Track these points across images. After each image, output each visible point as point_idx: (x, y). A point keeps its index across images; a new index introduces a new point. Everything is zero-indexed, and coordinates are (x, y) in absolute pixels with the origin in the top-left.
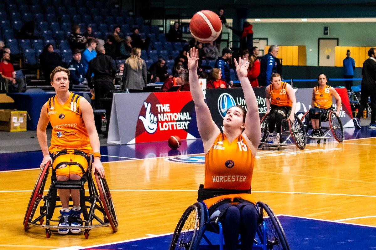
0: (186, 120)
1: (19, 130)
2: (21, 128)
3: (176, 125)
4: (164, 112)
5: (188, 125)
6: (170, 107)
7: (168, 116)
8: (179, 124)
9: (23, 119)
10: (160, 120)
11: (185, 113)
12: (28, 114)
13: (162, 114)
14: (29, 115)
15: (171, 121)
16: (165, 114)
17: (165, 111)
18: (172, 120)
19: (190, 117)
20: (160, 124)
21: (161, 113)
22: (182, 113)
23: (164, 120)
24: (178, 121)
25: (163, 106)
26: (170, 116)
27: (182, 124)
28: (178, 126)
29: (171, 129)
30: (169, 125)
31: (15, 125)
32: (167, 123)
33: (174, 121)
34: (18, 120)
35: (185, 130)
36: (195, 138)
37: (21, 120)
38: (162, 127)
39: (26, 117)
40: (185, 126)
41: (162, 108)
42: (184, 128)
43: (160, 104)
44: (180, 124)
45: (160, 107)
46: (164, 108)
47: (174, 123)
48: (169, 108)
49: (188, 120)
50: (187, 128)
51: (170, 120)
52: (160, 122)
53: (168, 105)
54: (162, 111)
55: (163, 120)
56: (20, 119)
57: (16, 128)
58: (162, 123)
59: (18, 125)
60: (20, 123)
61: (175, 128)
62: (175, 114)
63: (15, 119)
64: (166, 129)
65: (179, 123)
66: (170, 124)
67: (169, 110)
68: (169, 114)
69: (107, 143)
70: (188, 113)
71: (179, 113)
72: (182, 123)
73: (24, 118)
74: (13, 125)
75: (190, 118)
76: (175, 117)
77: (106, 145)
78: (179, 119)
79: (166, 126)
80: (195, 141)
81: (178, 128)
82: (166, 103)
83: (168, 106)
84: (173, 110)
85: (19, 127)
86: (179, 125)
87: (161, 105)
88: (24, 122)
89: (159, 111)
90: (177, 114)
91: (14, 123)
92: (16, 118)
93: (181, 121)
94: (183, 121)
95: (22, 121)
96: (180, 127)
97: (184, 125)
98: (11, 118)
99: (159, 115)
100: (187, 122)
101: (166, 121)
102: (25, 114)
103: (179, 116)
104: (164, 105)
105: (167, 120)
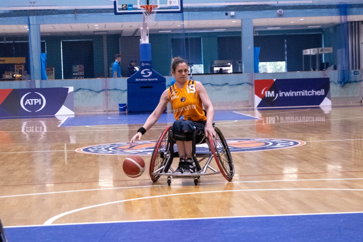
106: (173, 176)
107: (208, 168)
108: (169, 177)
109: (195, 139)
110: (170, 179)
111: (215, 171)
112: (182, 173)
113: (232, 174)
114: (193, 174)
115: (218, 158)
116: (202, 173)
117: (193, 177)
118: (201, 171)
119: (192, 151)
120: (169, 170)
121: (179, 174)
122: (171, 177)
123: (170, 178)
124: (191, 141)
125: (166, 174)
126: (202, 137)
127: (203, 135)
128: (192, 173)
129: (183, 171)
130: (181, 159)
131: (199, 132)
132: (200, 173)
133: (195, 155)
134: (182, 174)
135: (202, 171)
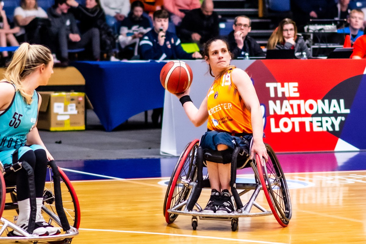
0: (335, 115)
1: (68, 127)
2: (72, 124)
3: (311, 123)
4: (283, 98)
5: (342, 124)
6: (298, 88)
7: (292, 106)
8: (317, 122)
9: (77, 107)
10: (272, 113)
11: (334, 102)
12: (87, 98)
13: (278, 102)
14: (89, 101)
15: (299, 115)
16: (286, 102)
17: (287, 95)
18: (303, 112)
19: (346, 108)
20: (272, 121)
21: (275, 99)
22: (326, 101)
23: (283, 113)
24: (316, 115)
25: (283, 86)
26: (299, 106)
27: (327, 122)
28: (315, 125)
29: (297, 129)
30: (293, 123)
31: (60, 118)
32: (290, 118)
33: (307, 115)
34: (66, 109)
35: (334, 132)
36: (358, 149)
37: (71, 110)
38: (277, 126)
39: (83, 104)
40: (333, 126)
41: (280, 90)
42: (331, 129)
43: (277, 82)
44: (321, 122)
45: (276, 89)
46: (285, 89)
47: (307, 120)
48: (296, 90)
49: (341, 115)
50: (337, 129)
51: (296, 112)
52: (272, 116)
53: (296, 84)
54: (280, 95)
55: (279, 113)
56: (69, 108)
57: (61, 123)
58: (278, 118)
59: (66, 118)
60: (71, 115)
61: (308, 129)
62: (311, 101)
63: (58, 107)
64: (288, 130)
65: (319, 119)
66: (297, 120)
67: (298, 95)
68: (295, 103)
69: (159, 154)
70: (342, 101)
71: (319, 101)
72: (324, 119)
73: (79, 106)
74: (56, 118)
75: (348, 111)
76: (311, 107)
77: (157, 157)
78: (320, 112)
79: (286, 125)
80: (356, 154)
81: (316, 129)
82: (289, 81)
83: (294, 87)
84: (304, 95)
85: (69, 122)
86: (319, 124)
87: (279, 85)
88: (78, 112)
89: (272, 95)
90: (316, 101)
91: (57, 114)
92: (62, 105)
93: (324, 114)
94: (329, 115)
95: (75, 112)
96: (321, 126)
97: (330, 123)
98: (52, 106)
99: (271, 103)
100: (339, 118)
101: (287, 115)
102: (81, 99)
103: (320, 105)
104: (286, 84)
105: (291, 113)
106: (200, 216)
107: (253, 206)
108: (194, 217)
109: (236, 161)
110: (195, 220)
111: (263, 211)
112: (215, 212)
113: (288, 216)
114: (231, 214)
115: (268, 191)
116: (244, 213)
117: (231, 218)
118: (243, 209)
119: (230, 178)
120: (195, 208)
121: (210, 213)
122: (198, 217)
123: (196, 218)
124: (230, 164)
125: (190, 212)
126: (245, 158)
127: (248, 155)
128: (229, 212)
129: (217, 209)
130: (213, 191)
131: (241, 152)
132: (241, 212)
133: (235, 185)
134: (215, 214)
135: (245, 209)
